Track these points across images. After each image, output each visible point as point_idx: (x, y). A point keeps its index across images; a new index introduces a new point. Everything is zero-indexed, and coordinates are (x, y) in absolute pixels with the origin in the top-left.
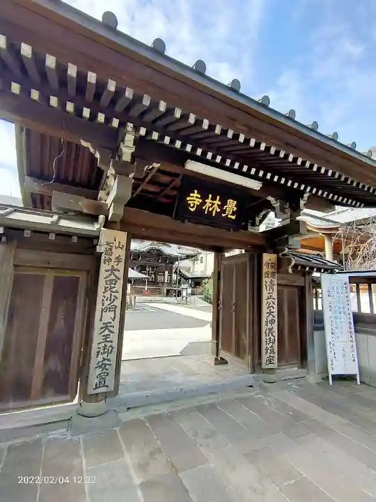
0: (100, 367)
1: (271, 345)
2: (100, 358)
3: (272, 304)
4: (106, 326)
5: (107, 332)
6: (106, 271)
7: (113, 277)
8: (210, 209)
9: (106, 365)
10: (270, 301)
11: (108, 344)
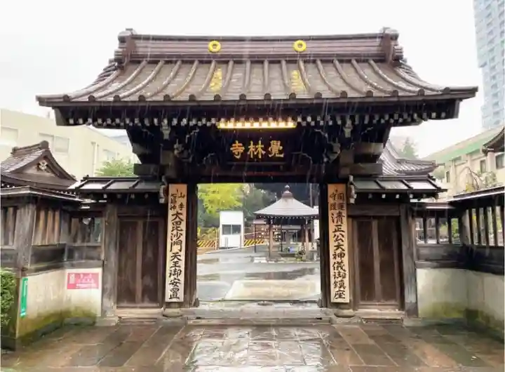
0: (173, 284)
1: (340, 279)
2: (172, 277)
3: (340, 237)
4: (175, 255)
5: (176, 260)
6: (173, 215)
7: (178, 219)
8: (255, 153)
9: (177, 283)
10: (338, 233)
11: (177, 268)
